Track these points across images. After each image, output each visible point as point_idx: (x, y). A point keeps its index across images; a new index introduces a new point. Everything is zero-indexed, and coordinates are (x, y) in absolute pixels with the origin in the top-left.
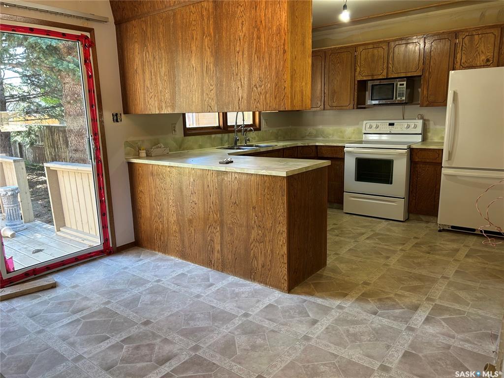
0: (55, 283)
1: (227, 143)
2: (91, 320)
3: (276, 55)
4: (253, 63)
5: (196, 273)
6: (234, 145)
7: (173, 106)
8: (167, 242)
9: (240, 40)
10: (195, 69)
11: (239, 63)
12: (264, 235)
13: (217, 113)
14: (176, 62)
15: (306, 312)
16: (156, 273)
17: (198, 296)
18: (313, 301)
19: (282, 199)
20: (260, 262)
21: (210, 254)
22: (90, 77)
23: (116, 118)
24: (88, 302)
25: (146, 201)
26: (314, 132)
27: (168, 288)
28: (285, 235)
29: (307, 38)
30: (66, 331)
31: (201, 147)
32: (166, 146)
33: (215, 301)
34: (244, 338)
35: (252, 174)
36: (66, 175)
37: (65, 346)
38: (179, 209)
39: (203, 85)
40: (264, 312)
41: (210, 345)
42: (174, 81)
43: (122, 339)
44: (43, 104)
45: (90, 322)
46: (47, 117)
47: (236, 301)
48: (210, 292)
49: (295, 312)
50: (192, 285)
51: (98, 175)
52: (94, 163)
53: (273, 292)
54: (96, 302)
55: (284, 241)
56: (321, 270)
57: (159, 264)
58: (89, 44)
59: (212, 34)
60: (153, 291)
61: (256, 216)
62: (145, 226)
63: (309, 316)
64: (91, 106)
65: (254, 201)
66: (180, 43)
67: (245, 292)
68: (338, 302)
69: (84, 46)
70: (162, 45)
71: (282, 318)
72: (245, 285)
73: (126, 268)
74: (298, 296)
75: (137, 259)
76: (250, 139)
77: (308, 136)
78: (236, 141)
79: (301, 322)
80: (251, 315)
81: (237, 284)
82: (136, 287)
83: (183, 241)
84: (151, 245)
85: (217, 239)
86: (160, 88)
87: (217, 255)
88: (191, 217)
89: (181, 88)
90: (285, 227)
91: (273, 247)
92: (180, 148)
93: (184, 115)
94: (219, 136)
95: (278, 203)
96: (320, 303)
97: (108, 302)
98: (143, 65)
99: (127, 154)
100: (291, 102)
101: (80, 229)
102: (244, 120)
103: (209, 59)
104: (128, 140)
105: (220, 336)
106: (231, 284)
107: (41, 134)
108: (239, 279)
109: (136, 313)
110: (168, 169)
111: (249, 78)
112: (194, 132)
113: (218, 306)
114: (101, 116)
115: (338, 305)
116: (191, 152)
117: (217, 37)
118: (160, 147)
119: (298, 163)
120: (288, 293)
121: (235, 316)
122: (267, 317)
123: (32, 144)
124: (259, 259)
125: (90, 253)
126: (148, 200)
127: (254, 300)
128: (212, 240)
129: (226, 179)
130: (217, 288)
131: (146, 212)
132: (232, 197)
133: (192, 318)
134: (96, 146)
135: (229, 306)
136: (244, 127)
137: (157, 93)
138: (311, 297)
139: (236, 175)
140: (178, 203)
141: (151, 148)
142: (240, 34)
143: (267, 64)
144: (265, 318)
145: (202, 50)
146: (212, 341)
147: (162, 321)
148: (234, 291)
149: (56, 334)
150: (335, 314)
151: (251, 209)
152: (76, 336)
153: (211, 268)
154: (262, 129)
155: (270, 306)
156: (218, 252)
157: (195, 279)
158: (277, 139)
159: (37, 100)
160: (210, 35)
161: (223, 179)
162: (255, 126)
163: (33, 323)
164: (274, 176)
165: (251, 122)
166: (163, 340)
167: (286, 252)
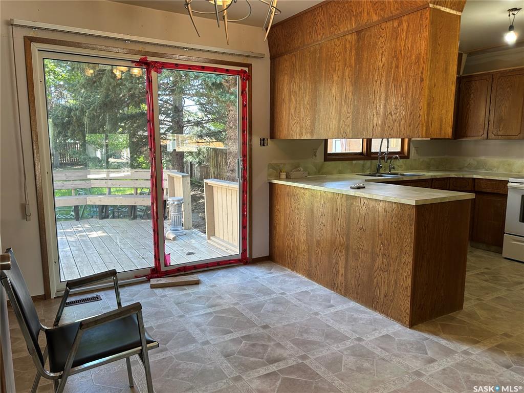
0: (199, 280)
1: (369, 170)
2: (221, 315)
3: (413, 83)
4: (389, 92)
5: (319, 293)
6: (377, 172)
7: (312, 133)
8: (296, 260)
9: (379, 69)
10: (334, 97)
11: (376, 91)
12: (389, 264)
13: (362, 139)
14: (319, 91)
15: (425, 350)
16: (282, 286)
17: (317, 314)
18: (436, 341)
19: (409, 229)
20: (383, 292)
21: (334, 277)
22: (244, 106)
23: (263, 142)
24: (221, 300)
25: (281, 219)
26: (475, 163)
27: (290, 302)
28: (410, 267)
29: (451, 65)
30: (199, 320)
31: (340, 172)
32: (305, 169)
33: (332, 321)
34: (352, 359)
35: (381, 201)
36: (219, 191)
37: (197, 331)
38: (309, 229)
39: (340, 112)
40: (379, 340)
41: (317, 358)
42: (315, 109)
43: (242, 335)
44: (212, 128)
45: (220, 316)
46: (214, 140)
47: (353, 325)
48: (329, 312)
49: (412, 347)
50: (313, 303)
51: (243, 192)
52: (241, 182)
53: (394, 324)
54: (227, 301)
55: (409, 273)
56: (454, 313)
57: (287, 279)
58: (247, 78)
59: (353, 65)
60: (276, 302)
61: (382, 244)
62: (278, 243)
63: (427, 354)
64: (243, 131)
65: (381, 228)
66: (324, 74)
67: (364, 319)
68: (465, 347)
69: (243, 80)
70: (308, 76)
71: (397, 350)
72: (365, 313)
73: (257, 278)
74: (420, 333)
75: (269, 272)
76: (396, 167)
77: (466, 167)
78: (379, 168)
79: (416, 357)
80: (364, 340)
81: (357, 311)
82: (262, 296)
83: (310, 260)
84: (282, 261)
85: (342, 263)
86: (303, 115)
87: (340, 279)
88: (319, 239)
89: (321, 115)
90: (411, 258)
91: (397, 277)
92: (319, 172)
93: (326, 141)
94: (361, 162)
95: (406, 232)
96: (444, 344)
97: (237, 304)
98: (290, 95)
99: (269, 175)
100: (426, 130)
101: (226, 239)
102: (388, 147)
103: (348, 88)
104: (272, 163)
105: (328, 352)
106: (352, 309)
107: (208, 155)
108: (360, 306)
109: (259, 317)
110: (303, 191)
111: (385, 105)
112: (334, 157)
113: (333, 326)
114: (250, 140)
115: (465, 350)
116: (329, 176)
117: (357, 67)
118: (300, 171)
119: (434, 194)
120: (410, 328)
121: (347, 338)
122: (381, 346)
123: (200, 163)
124: (382, 288)
125: (230, 260)
126: (283, 218)
127: (371, 327)
128: (337, 263)
129: (355, 203)
130: (336, 310)
131: (280, 229)
132: (360, 222)
133: (306, 331)
134: (244, 167)
135: (344, 329)
136: (388, 154)
137: (300, 120)
138: (434, 337)
139: (365, 201)
140: (309, 224)
141: (292, 171)
142: (380, 64)
143: (404, 92)
144: (378, 346)
145: (342, 80)
146: (320, 355)
147: (279, 328)
148: (353, 315)
149: (192, 320)
150: (458, 358)
151: (378, 236)
152: (207, 325)
153: (334, 290)
154: (410, 158)
155: (387, 336)
156: (342, 276)
157: (317, 298)
158: (428, 169)
159: (208, 125)
160: (351, 66)
161: (352, 204)
162: (403, 153)
163: (178, 309)
164: (403, 204)
165: (399, 150)
166: (276, 344)
167: (410, 285)
